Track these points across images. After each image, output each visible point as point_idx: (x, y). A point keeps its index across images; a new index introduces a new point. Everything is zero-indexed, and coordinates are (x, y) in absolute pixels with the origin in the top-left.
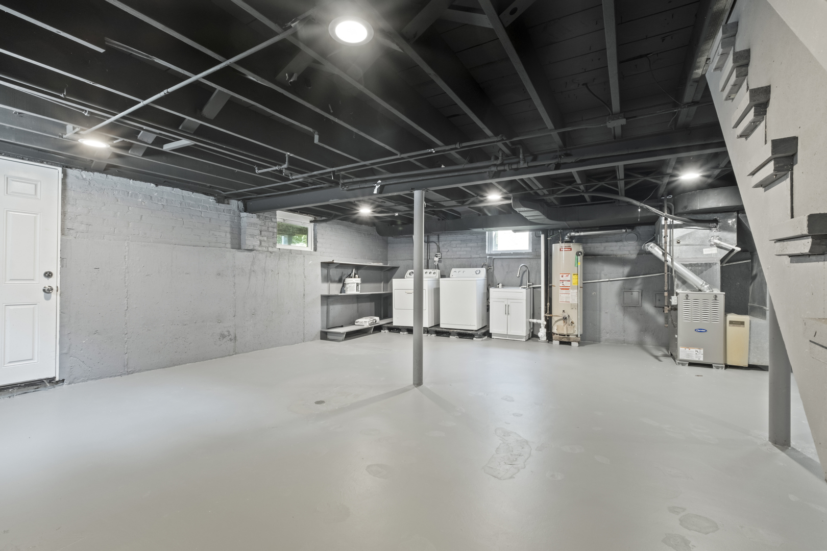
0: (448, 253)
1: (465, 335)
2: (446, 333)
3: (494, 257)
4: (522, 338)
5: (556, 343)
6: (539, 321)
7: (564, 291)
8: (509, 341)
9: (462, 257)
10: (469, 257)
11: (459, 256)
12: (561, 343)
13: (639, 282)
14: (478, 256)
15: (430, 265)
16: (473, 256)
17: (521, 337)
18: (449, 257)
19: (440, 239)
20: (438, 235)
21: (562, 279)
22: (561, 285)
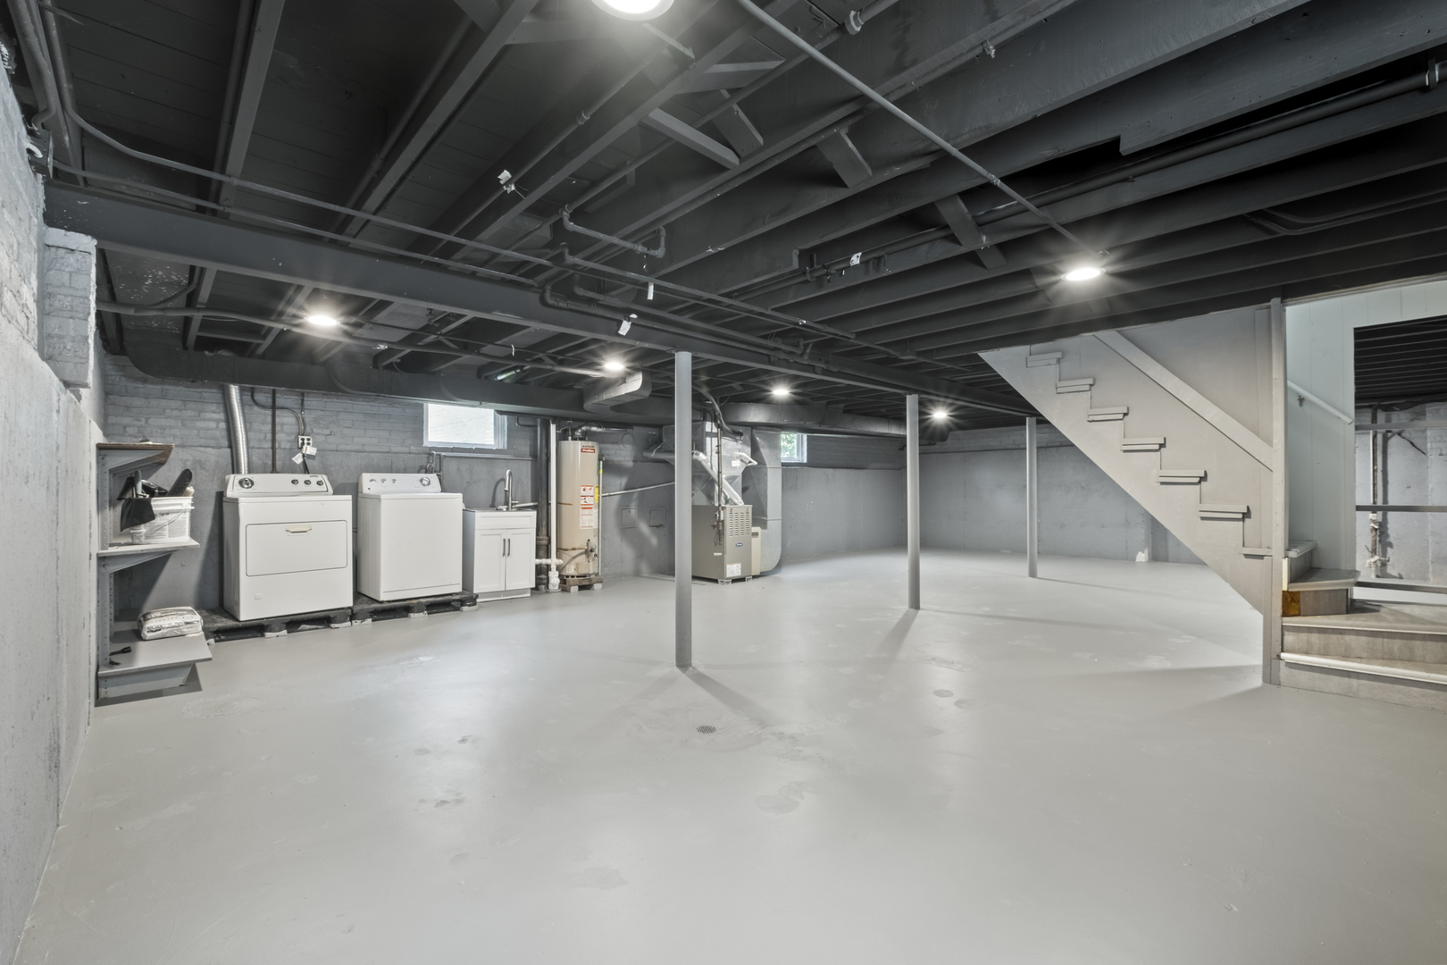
0: (331, 439)
1: (440, 605)
2: (399, 610)
3: (443, 454)
4: (525, 593)
5: (574, 589)
6: (548, 561)
7: (587, 511)
8: (506, 601)
9: (367, 449)
10: (386, 450)
11: (359, 447)
12: (582, 588)
13: (635, 496)
14: (407, 450)
15: (279, 464)
16: (394, 449)
17: (523, 591)
18: (333, 447)
19: (305, 403)
20: (303, 395)
21: (584, 493)
22: (582, 502)
